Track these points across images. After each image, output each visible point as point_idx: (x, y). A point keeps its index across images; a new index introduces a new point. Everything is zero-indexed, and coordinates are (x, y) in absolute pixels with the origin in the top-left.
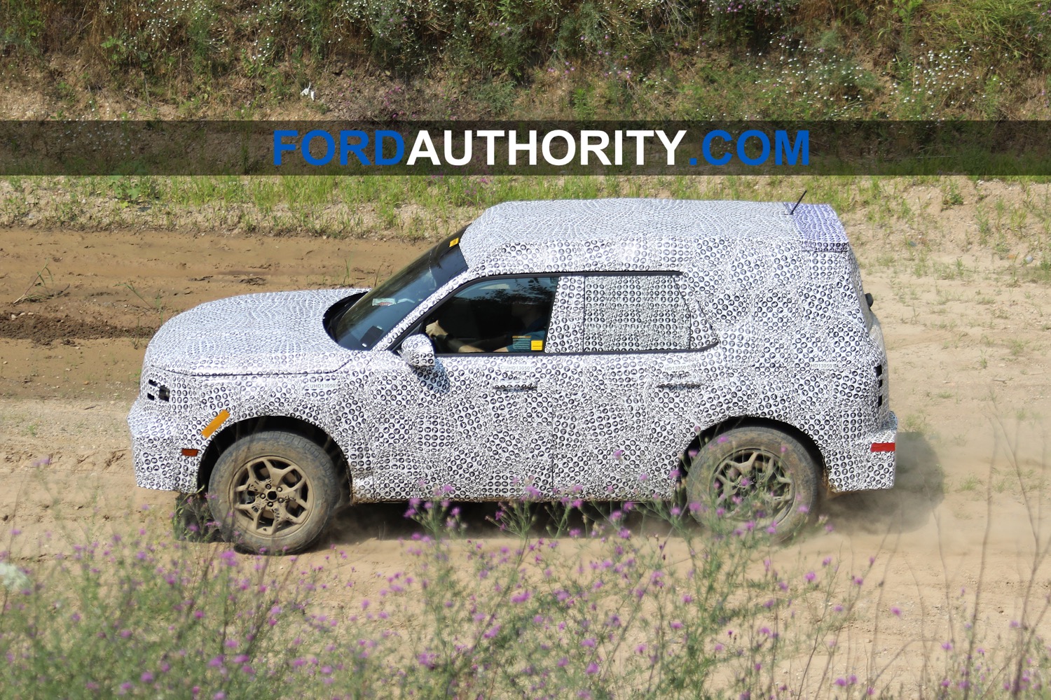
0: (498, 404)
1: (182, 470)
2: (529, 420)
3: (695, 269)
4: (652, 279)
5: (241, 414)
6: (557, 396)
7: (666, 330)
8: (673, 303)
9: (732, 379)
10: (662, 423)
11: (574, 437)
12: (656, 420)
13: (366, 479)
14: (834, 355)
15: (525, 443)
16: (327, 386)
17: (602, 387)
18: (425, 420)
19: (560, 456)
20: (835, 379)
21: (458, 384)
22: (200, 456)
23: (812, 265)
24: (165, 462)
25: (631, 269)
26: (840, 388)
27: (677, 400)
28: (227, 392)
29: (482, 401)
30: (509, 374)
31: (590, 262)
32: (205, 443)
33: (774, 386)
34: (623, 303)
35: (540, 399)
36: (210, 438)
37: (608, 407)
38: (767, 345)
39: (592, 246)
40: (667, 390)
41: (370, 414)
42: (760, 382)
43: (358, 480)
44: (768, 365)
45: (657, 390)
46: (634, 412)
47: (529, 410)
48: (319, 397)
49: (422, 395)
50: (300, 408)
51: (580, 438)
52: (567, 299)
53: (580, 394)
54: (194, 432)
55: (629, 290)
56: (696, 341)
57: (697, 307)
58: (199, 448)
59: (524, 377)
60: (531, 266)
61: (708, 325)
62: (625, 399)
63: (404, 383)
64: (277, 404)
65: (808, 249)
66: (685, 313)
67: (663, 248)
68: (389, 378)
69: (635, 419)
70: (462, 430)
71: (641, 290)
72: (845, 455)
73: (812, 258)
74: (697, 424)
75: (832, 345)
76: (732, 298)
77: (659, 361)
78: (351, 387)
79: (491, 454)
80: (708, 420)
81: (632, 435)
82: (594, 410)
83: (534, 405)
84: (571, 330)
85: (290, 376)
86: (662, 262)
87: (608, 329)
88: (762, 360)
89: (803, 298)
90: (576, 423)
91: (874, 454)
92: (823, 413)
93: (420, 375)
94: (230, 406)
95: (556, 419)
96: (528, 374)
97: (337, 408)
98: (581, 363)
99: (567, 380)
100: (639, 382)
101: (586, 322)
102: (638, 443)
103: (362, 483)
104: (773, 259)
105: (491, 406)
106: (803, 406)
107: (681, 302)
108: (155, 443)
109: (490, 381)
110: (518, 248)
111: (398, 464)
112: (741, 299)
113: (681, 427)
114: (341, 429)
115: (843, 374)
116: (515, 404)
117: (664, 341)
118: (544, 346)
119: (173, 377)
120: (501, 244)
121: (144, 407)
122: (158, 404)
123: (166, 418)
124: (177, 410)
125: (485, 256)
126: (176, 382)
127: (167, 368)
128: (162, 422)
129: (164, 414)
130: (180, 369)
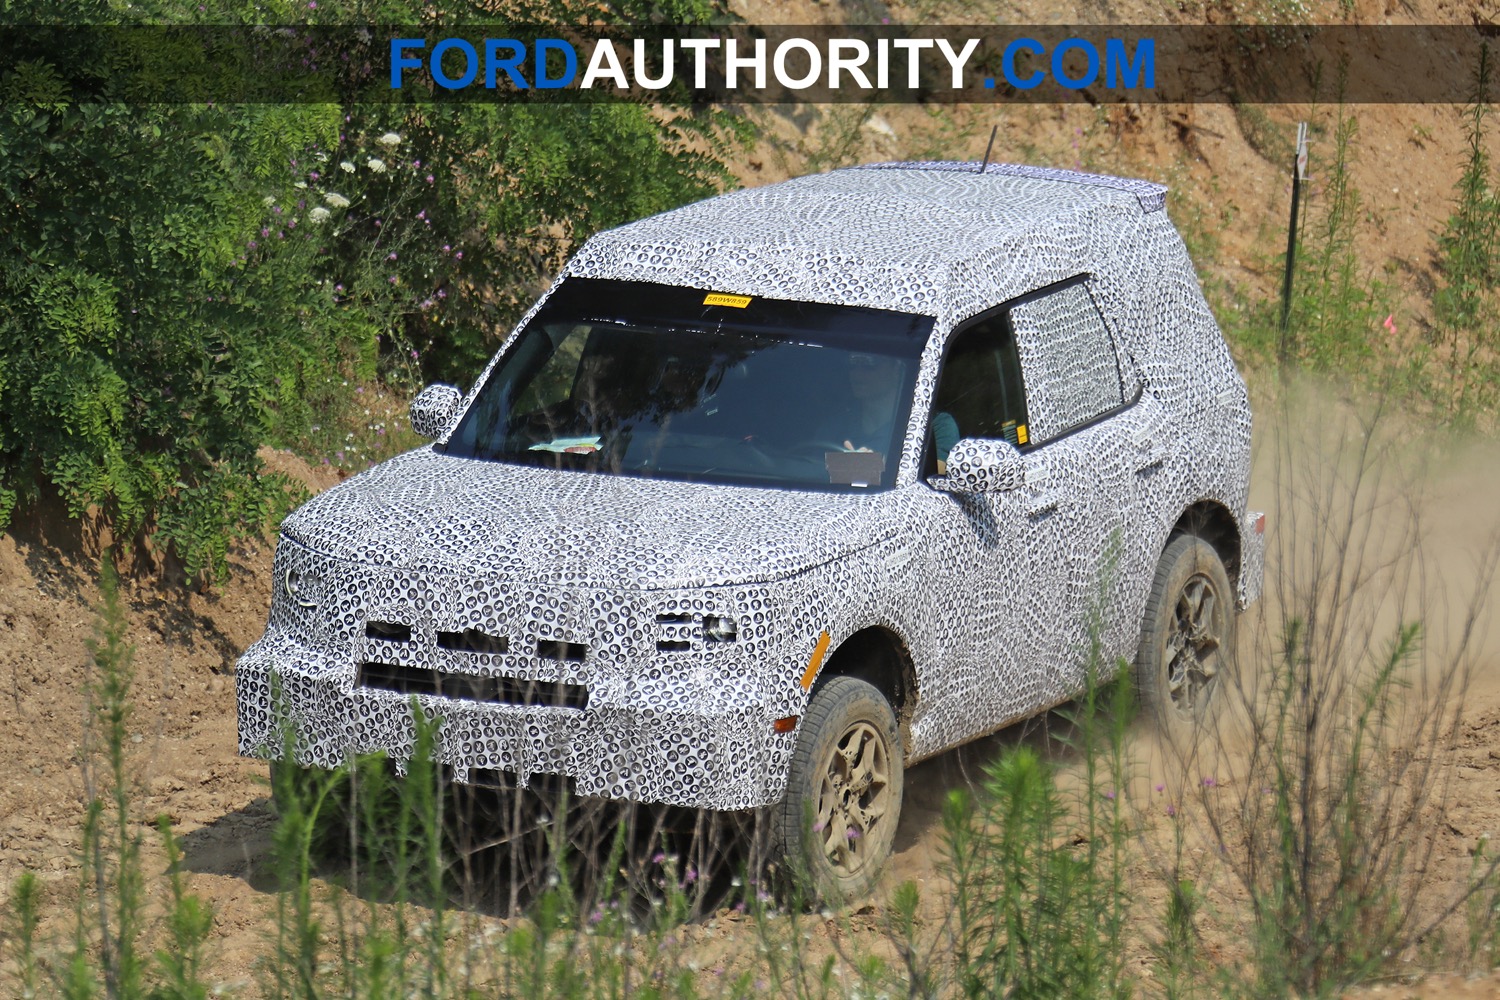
1: (769, 763)
4: (1072, 292)
5: (840, 634)
8: (1097, 328)
16: (901, 558)
22: (798, 727)
24: (755, 753)
25: (1055, 279)
27: (1150, 491)
28: (820, 598)
29: (1020, 542)
32: (804, 700)
36: (809, 689)
40: (1142, 476)
45: (1136, 479)
50: (890, 605)
52: (1027, 345)
53: (1088, 504)
54: (790, 684)
55: (1062, 316)
56: (1127, 389)
58: (797, 711)
61: (1129, 359)
64: (871, 606)
66: (1109, 343)
71: (1070, 313)
78: (921, 553)
86: (1072, 260)
87: (1065, 388)
94: (829, 623)
96: (1046, 483)
99: (1076, 484)
100: (1124, 468)
101: (1049, 381)
107: (1101, 325)
109: (1023, 505)
117: (1105, 396)
118: (1030, 433)
119: (735, 593)
120: (941, 268)
121: (647, 672)
122: (704, 652)
123: (733, 673)
124: (757, 652)
125: (941, 292)
126: (748, 600)
127: (708, 583)
128: (726, 682)
129: (725, 667)
130: (744, 575)
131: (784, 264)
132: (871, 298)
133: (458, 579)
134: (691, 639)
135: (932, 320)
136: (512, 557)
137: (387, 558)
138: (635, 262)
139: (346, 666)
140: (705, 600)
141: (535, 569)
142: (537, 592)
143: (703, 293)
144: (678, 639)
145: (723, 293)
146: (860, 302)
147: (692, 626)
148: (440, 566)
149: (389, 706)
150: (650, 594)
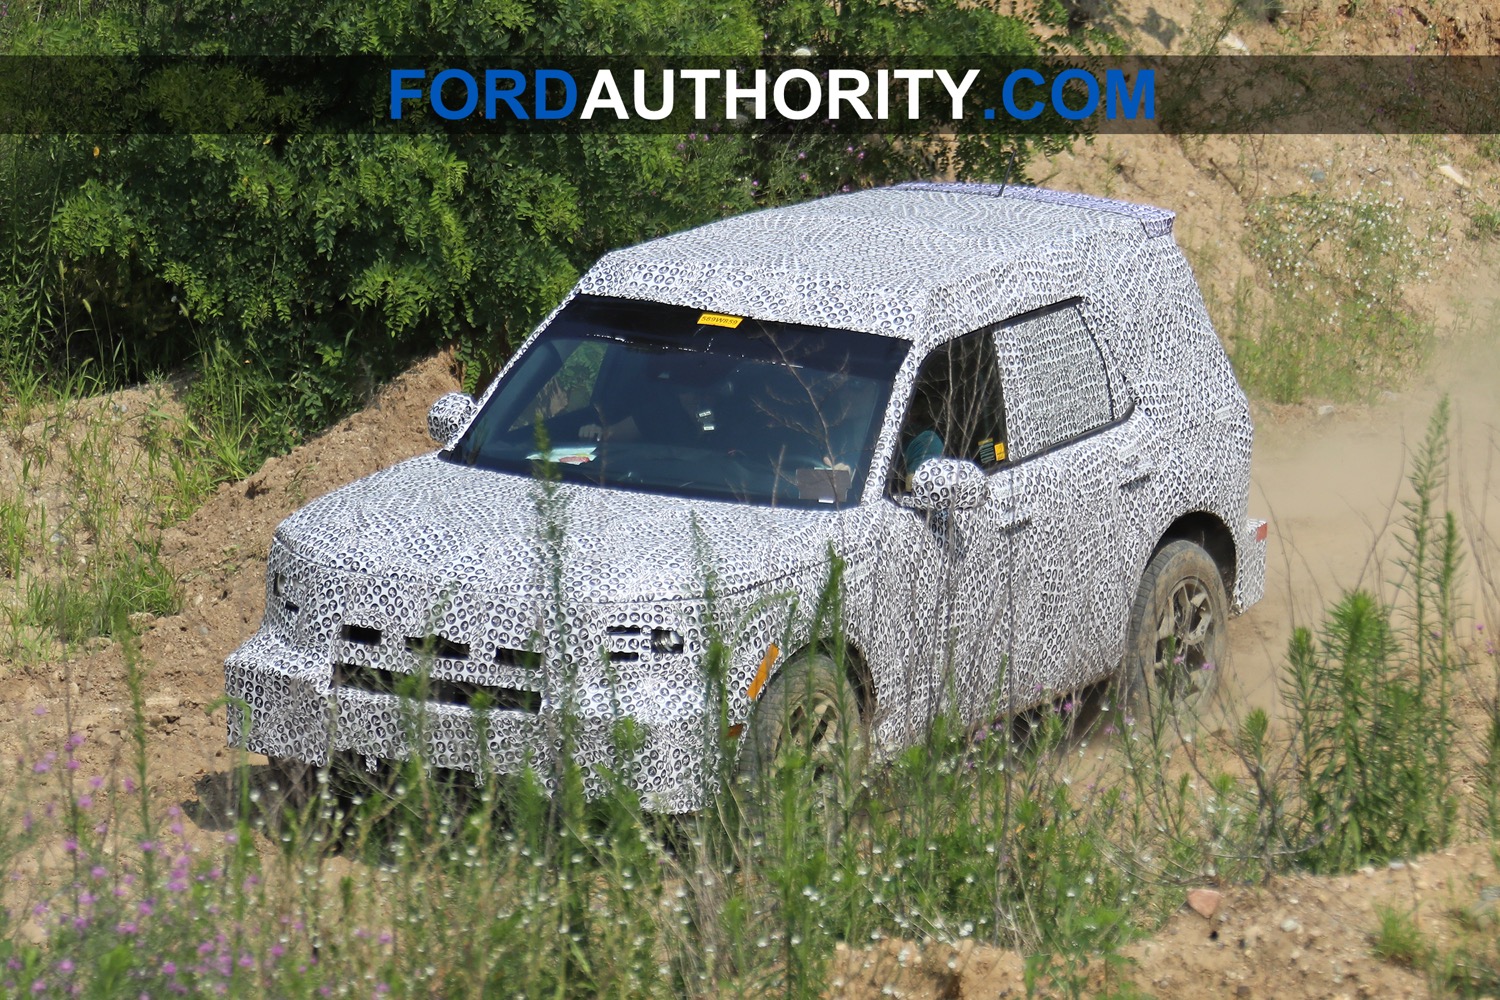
0: (1003, 558)
3: (1091, 290)
4: (1062, 314)
5: (789, 646)
6: (1048, 528)
8: (1088, 349)
9: (1170, 457)
12: (1123, 543)
16: (859, 572)
17: (1080, 501)
21: (968, 533)
22: (744, 734)
25: (1044, 303)
27: (1135, 504)
28: (770, 613)
31: (1008, 300)
32: (751, 710)
34: (1051, 361)
35: (1035, 539)
36: (755, 699)
40: (1127, 491)
45: (1120, 493)
46: (1107, 534)
48: (857, 595)
49: (941, 563)
50: (844, 618)
52: (1009, 367)
53: (1066, 517)
54: (736, 694)
55: (1050, 338)
56: (1118, 407)
57: (1108, 351)
58: (744, 719)
59: (1018, 505)
60: (964, 321)
61: (1121, 377)
62: (1098, 514)
63: (924, 546)
66: (1100, 363)
68: (909, 542)
71: (1059, 336)
78: (880, 568)
83: (1032, 548)
84: (1025, 418)
85: (821, 569)
86: (1063, 284)
87: (1049, 407)
88: (1182, 420)
94: (778, 636)
97: (874, 608)
98: (1053, 466)
99: (1053, 499)
100: (1106, 483)
101: (1032, 401)
105: (998, 562)
107: (1093, 346)
109: (994, 520)
113: (1143, 548)
116: (1016, 552)
117: (1092, 414)
118: (1006, 448)
119: (683, 607)
120: (923, 293)
121: (597, 681)
122: (652, 662)
123: (680, 683)
125: (920, 316)
126: (696, 615)
127: (657, 598)
128: (672, 691)
129: (672, 678)
130: (693, 591)
131: (777, 287)
132: (853, 321)
133: (425, 587)
134: (640, 651)
135: (909, 343)
136: (477, 568)
137: (363, 565)
138: (640, 281)
139: (322, 667)
140: (654, 613)
141: (496, 580)
142: (496, 602)
143: (699, 312)
144: (627, 650)
145: (717, 313)
146: (843, 325)
147: (640, 638)
148: (409, 575)
149: (359, 706)
150: (601, 606)
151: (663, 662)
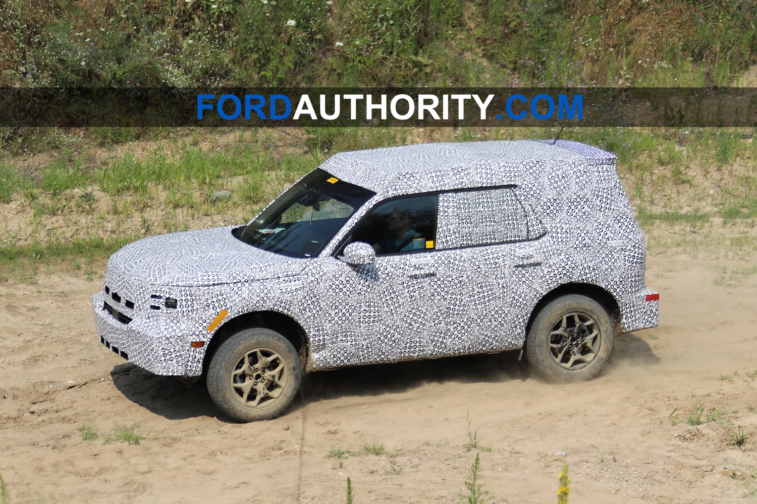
0: (411, 289)
1: (190, 359)
2: (432, 298)
3: (525, 183)
4: (498, 191)
5: (236, 311)
6: (450, 279)
7: (512, 227)
8: (515, 207)
9: (561, 257)
10: (518, 293)
11: (462, 308)
12: (515, 291)
13: (320, 353)
14: (620, 235)
15: (430, 315)
16: (295, 285)
17: (479, 270)
18: (362, 305)
19: (452, 323)
20: (623, 252)
21: (384, 276)
22: (206, 346)
23: (597, 174)
24: (178, 354)
25: (484, 185)
26: (627, 258)
27: (527, 275)
28: (225, 296)
29: (401, 287)
30: (417, 266)
31: (457, 182)
32: (210, 336)
33: (587, 260)
34: (482, 210)
35: (439, 283)
36: (213, 332)
37: (483, 284)
38: (579, 231)
39: (455, 171)
40: (520, 269)
41: (325, 304)
42: (578, 258)
43: (315, 354)
44: (581, 246)
45: (514, 269)
46: (500, 286)
47: (432, 291)
48: (290, 294)
49: (360, 287)
50: (278, 303)
51: (466, 308)
52: (446, 209)
53: (465, 276)
54: (201, 329)
55: (485, 200)
56: (532, 233)
57: (530, 209)
58: (205, 340)
59: (427, 267)
60: (419, 188)
61: (538, 221)
62: (494, 277)
63: (348, 279)
64: (261, 302)
65: (592, 163)
66: (523, 214)
67: (502, 169)
68: (337, 276)
69: (501, 291)
70: (387, 309)
71: (493, 200)
72: (631, 305)
73: (596, 170)
74: (541, 292)
75: (618, 229)
76: (552, 201)
77: (513, 248)
78: (311, 285)
79: (407, 325)
80: (547, 287)
81: (499, 303)
82: (475, 287)
83: (435, 287)
84: (451, 232)
85: (268, 281)
86: (504, 179)
87: (475, 229)
88: (577, 243)
89: (596, 197)
90: (463, 298)
91: (647, 303)
92: (618, 276)
93: (358, 272)
94: (228, 306)
95: (450, 296)
96: (430, 265)
97: (303, 301)
98: (463, 254)
99: (456, 267)
100: (502, 264)
101: (461, 225)
102: (503, 308)
103: (318, 356)
104: (572, 172)
105: (407, 290)
106: (606, 273)
107: (519, 206)
108: (171, 340)
109: (405, 272)
110: (408, 176)
111: (344, 339)
112: (558, 201)
113: (531, 294)
114: (306, 317)
115: (628, 248)
116: (422, 287)
117: (511, 235)
118: (435, 244)
119: (179, 290)
120: (395, 174)
121: (147, 316)
122: (165, 311)
123: (175, 321)
124: (185, 314)
125: (386, 184)
126: (183, 293)
127: (170, 284)
129: (172, 318)
130: (184, 283)
134: (161, 306)
135: (374, 194)
140: (168, 291)
144: (157, 305)
145: (335, 177)
146: (362, 185)
147: (161, 300)
150: (150, 286)
151: (169, 311)
